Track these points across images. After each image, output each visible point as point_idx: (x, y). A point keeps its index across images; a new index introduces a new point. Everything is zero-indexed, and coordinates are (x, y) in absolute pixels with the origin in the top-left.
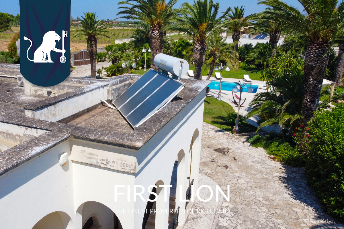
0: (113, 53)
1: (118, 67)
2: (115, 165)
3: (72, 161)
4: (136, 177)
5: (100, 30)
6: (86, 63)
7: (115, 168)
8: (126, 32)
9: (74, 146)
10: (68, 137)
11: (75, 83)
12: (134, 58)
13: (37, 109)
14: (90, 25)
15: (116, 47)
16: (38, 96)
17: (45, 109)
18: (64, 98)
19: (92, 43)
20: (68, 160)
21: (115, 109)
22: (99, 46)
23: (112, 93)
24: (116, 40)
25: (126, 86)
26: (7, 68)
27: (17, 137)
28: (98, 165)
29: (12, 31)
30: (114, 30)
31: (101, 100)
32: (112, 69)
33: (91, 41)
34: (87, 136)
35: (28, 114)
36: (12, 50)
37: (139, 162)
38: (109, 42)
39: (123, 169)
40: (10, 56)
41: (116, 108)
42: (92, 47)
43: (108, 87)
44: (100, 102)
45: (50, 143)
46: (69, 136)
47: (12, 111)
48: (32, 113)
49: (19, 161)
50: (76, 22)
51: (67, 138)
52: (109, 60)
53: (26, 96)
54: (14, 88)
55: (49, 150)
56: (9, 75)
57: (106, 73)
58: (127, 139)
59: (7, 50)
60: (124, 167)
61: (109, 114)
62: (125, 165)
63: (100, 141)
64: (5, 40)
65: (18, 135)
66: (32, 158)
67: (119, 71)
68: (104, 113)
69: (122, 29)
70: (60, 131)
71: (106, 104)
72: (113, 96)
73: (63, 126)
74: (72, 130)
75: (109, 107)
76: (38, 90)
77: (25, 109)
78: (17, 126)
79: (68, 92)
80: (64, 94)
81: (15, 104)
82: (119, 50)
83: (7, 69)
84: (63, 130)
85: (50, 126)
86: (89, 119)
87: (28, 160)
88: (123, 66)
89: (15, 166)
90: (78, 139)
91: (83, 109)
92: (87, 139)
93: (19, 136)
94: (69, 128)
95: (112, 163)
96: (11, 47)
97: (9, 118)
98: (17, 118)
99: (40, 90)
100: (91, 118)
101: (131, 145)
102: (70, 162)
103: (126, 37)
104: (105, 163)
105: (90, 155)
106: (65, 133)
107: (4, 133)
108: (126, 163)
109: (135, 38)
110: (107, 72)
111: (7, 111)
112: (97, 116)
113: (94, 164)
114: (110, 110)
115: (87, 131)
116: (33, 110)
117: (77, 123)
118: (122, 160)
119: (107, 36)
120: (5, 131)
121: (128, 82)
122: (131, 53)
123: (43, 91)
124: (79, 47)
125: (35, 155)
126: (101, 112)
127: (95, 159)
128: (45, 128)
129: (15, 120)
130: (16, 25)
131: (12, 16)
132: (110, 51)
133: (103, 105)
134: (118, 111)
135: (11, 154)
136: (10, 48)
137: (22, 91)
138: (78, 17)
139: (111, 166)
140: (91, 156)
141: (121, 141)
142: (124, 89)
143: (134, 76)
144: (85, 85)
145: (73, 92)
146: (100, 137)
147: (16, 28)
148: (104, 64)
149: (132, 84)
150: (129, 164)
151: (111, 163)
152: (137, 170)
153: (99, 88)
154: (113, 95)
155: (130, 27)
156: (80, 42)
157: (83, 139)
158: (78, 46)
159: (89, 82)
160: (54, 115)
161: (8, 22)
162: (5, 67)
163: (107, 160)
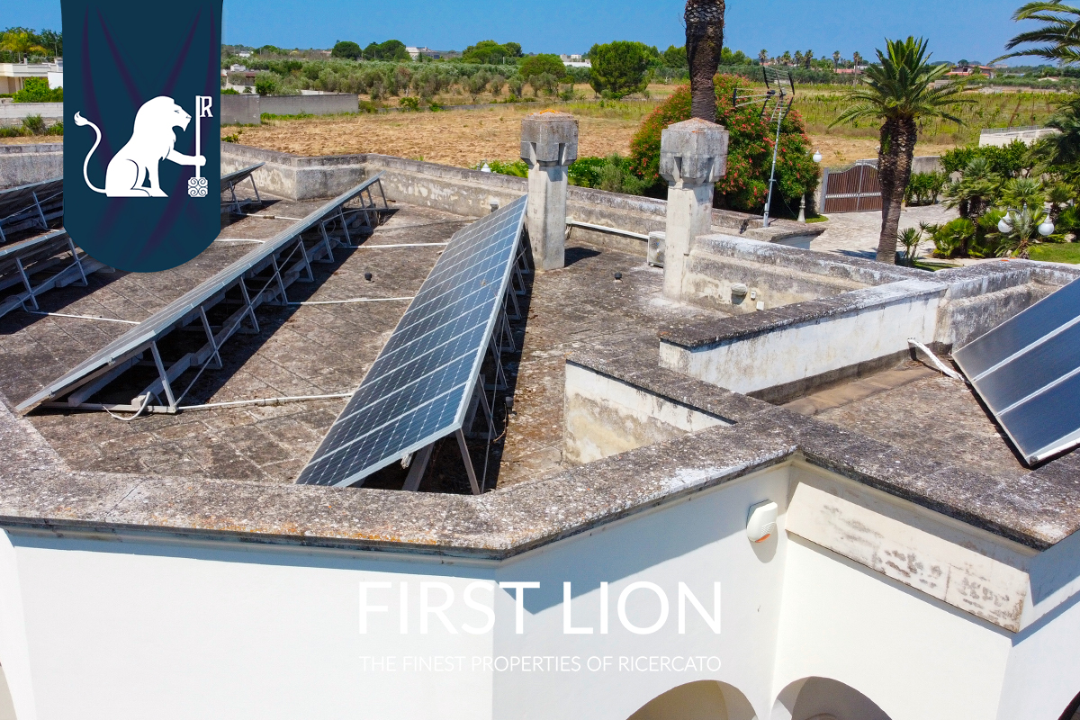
0: (969, 179)
1: (981, 230)
2: (941, 581)
3: (789, 533)
4: (1015, 643)
5: (934, 99)
6: (865, 205)
7: (938, 593)
8: (1027, 105)
9: (801, 487)
10: (786, 455)
11: (827, 272)
12: (1047, 198)
13: (698, 347)
14: (900, 80)
15: (983, 159)
16: (703, 302)
17: (723, 349)
18: (785, 321)
19: (897, 140)
20: (774, 528)
21: (956, 378)
22: (922, 151)
23: (954, 323)
24: (985, 132)
25: (1012, 304)
26: (624, 208)
27: (629, 424)
28: (879, 566)
29: (647, 95)
30: (980, 96)
31: (911, 341)
32: (958, 233)
33: (896, 134)
34: (854, 461)
35: (670, 356)
36: (642, 155)
37: (1039, 595)
38: (955, 138)
39: (971, 603)
40: (634, 172)
41: (964, 376)
42: (896, 155)
43: (944, 301)
44: (907, 347)
45: (728, 465)
46: (790, 450)
47: (620, 338)
48: (682, 356)
49: (629, 503)
50: (849, 71)
51: (782, 457)
52: (949, 203)
53: (668, 297)
54: (636, 269)
55: (721, 485)
56: (625, 229)
57: (931, 245)
58: (1001, 500)
59: (626, 153)
60: (976, 597)
61: (935, 395)
62: (979, 592)
63: (898, 491)
64: (625, 122)
65: (631, 417)
66: (669, 500)
67: (982, 242)
68: (916, 389)
69: (1012, 96)
70: (764, 431)
71: (927, 356)
72: (957, 334)
73: (774, 415)
74: (802, 434)
75: (937, 370)
76: (705, 283)
77: (662, 340)
78: (635, 390)
79: (802, 304)
80: (787, 308)
81: (632, 317)
82: (993, 170)
83: (624, 212)
84: (773, 428)
85: (732, 408)
86: (860, 399)
87: (654, 506)
88: (1003, 226)
89: (616, 514)
90: (819, 465)
91: (845, 364)
92: (851, 473)
93: (635, 420)
94: (794, 426)
95: (930, 572)
96: (639, 144)
97: (614, 362)
98: (637, 364)
99: (710, 285)
100: (868, 400)
101: (1018, 529)
102: (782, 535)
103: (1026, 123)
104: (904, 565)
105: (855, 527)
106: (779, 440)
107: (593, 403)
108: (984, 584)
109: (1061, 129)
110: (937, 240)
111: (607, 337)
112: (888, 395)
113: (862, 560)
114: (940, 380)
115: (854, 447)
116: (685, 347)
117: (818, 406)
118: (971, 571)
119: (951, 118)
120: (599, 401)
121: (1020, 289)
122: (1036, 183)
123: (720, 289)
124: (848, 151)
125: (678, 492)
126: (904, 384)
127: (869, 544)
128: (717, 410)
129: (630, 372)
130: (661, 79)
131: (654, 52)
132: (957, 170)
133: (915, 359)
134: (970, 386)
135: (610, 475)
136: (635, 145)
137: (659, 280)
138: (856, 54)
139: (923, 581)
140: (857, 533)
141: (978, 504)
142: (1003, 314)
143: (1047, 271)
144: (860, 284)
145: (820, 305)
146: (899, 475)
147: (661, 86)
148: (929, 215)
149: (1037, 298)
150: (998, 591)
151: (926, 573)
152: (1026, 621)
153: (909, 299)
154: (957, 329)
155: (1046, 87)
156: (854, 135)
157: (837, 470)
158: (845, 149)
159: (877, 275)
160: (747, 371)
161: (641, 68)
162: (619, 206)
163: (912, 558)
